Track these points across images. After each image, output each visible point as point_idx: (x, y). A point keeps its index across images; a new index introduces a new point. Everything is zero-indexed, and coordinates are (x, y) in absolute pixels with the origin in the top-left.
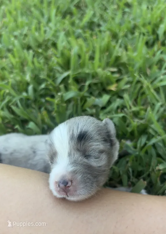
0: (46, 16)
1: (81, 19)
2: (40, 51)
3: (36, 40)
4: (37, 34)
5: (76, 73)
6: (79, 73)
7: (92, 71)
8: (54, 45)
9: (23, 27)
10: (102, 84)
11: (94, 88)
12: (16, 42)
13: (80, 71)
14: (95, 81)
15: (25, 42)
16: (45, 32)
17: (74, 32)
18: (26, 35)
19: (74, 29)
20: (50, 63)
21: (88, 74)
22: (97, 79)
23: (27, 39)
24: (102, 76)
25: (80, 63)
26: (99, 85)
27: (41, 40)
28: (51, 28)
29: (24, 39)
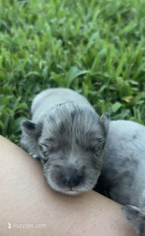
0: (89, 15)
1: (122, 28)
2: (70, 43)
3: (69, 32)
4: (72, 27)
5: (95, 74)
6: (98, 75)
7: (112, 77)
8: (86, 42)
9: (62, 17)
10: (118, 92)
11: (109, 94)
12: (48, 28)
13: (100, 73)
14: (111, 87)
15: (58, 31)
16: (82, 28)
17: (110, 37)
18: (61, 25)
19: (112, 34)
20: (75, 57)
21: (107, 79)
22: (114, 86)
23: (61, 29)
24: (120, 85)
25: (104, 66)
26: (115, 93)
27: (74, 34)
28: (89, 27)
29: (58, 28)
